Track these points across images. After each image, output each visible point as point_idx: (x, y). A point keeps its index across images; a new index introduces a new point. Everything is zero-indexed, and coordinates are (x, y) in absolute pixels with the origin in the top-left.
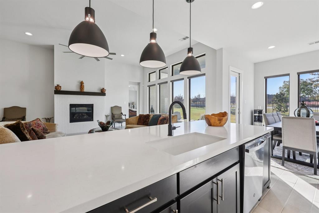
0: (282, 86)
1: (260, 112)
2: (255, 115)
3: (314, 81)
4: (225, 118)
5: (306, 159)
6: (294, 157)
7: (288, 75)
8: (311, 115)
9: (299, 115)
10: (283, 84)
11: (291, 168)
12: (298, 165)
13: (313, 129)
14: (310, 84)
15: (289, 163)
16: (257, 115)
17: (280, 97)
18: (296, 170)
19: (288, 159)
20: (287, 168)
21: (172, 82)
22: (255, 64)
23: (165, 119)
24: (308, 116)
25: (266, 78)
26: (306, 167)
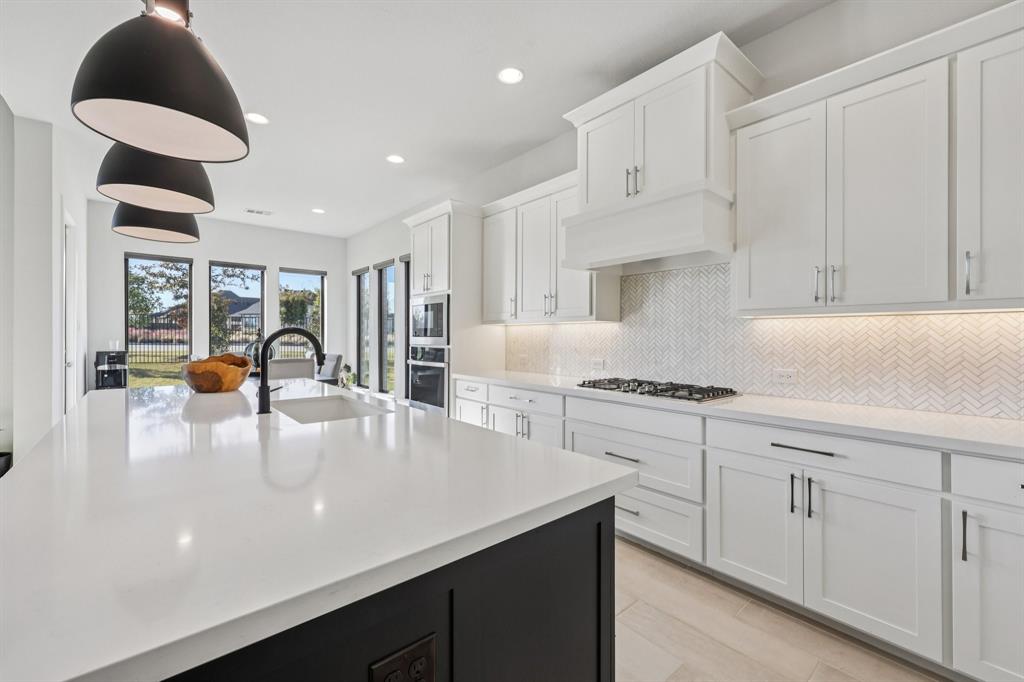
2: (100, 368)
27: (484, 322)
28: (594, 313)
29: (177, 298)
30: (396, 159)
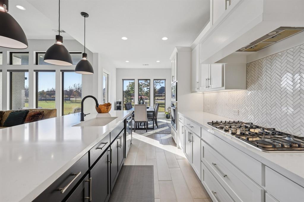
0: (128, 85)
1: (120, 103)
2: (117, 105)
3: (143, 84)
4: (110, 106)
5: (143, 127)
6: (139, 127)
7: (134, 80)
8: (144, 103)
9: (140, 103)
10: (129, 84)
11: (138, 132)
12: (140, 130)
13: (146, 110)
14: (141, 85)
15: (137, 130)
16: (118, 105)
17: (128, 92)
18: (140, 133)
19: (137, 129)
20: (137, 133)
21: (37, 72)
22: (117, 69)
23: (40, 115)
24: (143, 104)
25: (123, 80)
26: (143, 130)
27: (192, 92)
28: (224, 86)
29: (147, 89)
30: (165, 39)
